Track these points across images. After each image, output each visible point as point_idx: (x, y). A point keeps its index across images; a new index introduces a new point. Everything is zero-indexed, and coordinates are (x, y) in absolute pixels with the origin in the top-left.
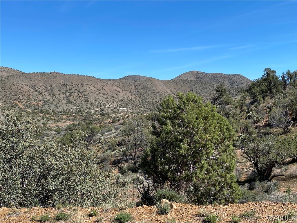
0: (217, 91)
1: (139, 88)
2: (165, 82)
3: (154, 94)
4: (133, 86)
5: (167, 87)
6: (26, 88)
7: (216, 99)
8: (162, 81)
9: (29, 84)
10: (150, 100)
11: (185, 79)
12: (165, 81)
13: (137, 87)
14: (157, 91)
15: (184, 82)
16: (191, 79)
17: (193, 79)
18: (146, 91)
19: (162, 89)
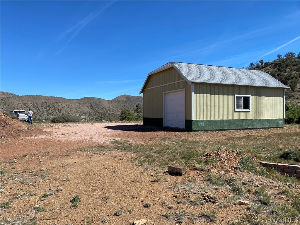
0: (137, 107)
1: (93, 105)
2: (108, 101)
3: (101, 108)
4: (89, 103)
5: (110, 104)
6: (20, 105)
7: (136, 110)
9: (22, 102)
10: (99, 112)
11: (120, 99)
12: (109, 100)
13: (91, 104)
14: (104, 106)
15: (120, 101)
16: (124, 99)
17: (125, 99)
18: (97, 106)
19: (107, 105)
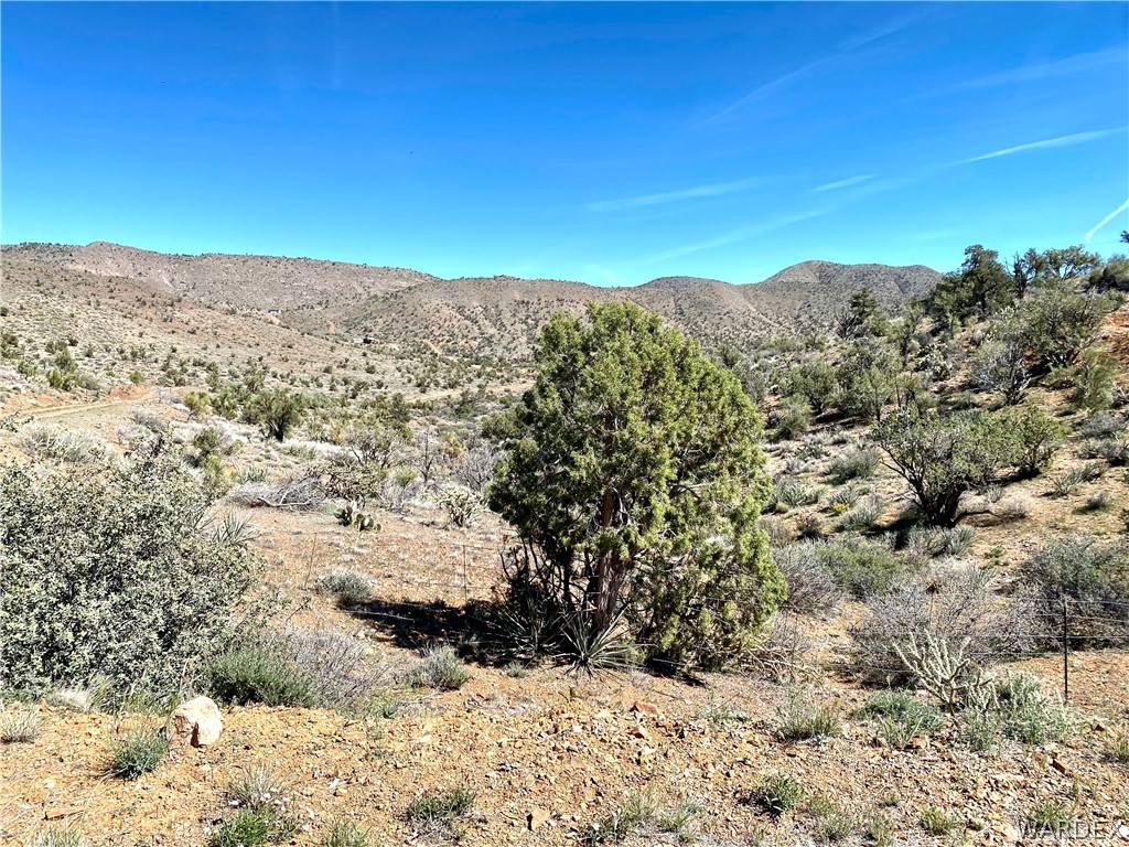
0: (854, 305)
1: (685, 305)
2: (744, 290)
3: (717, 317)
4: (672, 299)
5: (749, 299)
6: (446, 311)
7: (852, 323)
8: (738, 287)
9: (451, 302)
10: (708, 331)
11: (791, 280)
12: (745, 286)
13: (679, 302)
14: (725, 310)
15: (790, 287)
16: (807, 280)
17: (812, 279)
18: (700, 311)
19: (738, 304)
